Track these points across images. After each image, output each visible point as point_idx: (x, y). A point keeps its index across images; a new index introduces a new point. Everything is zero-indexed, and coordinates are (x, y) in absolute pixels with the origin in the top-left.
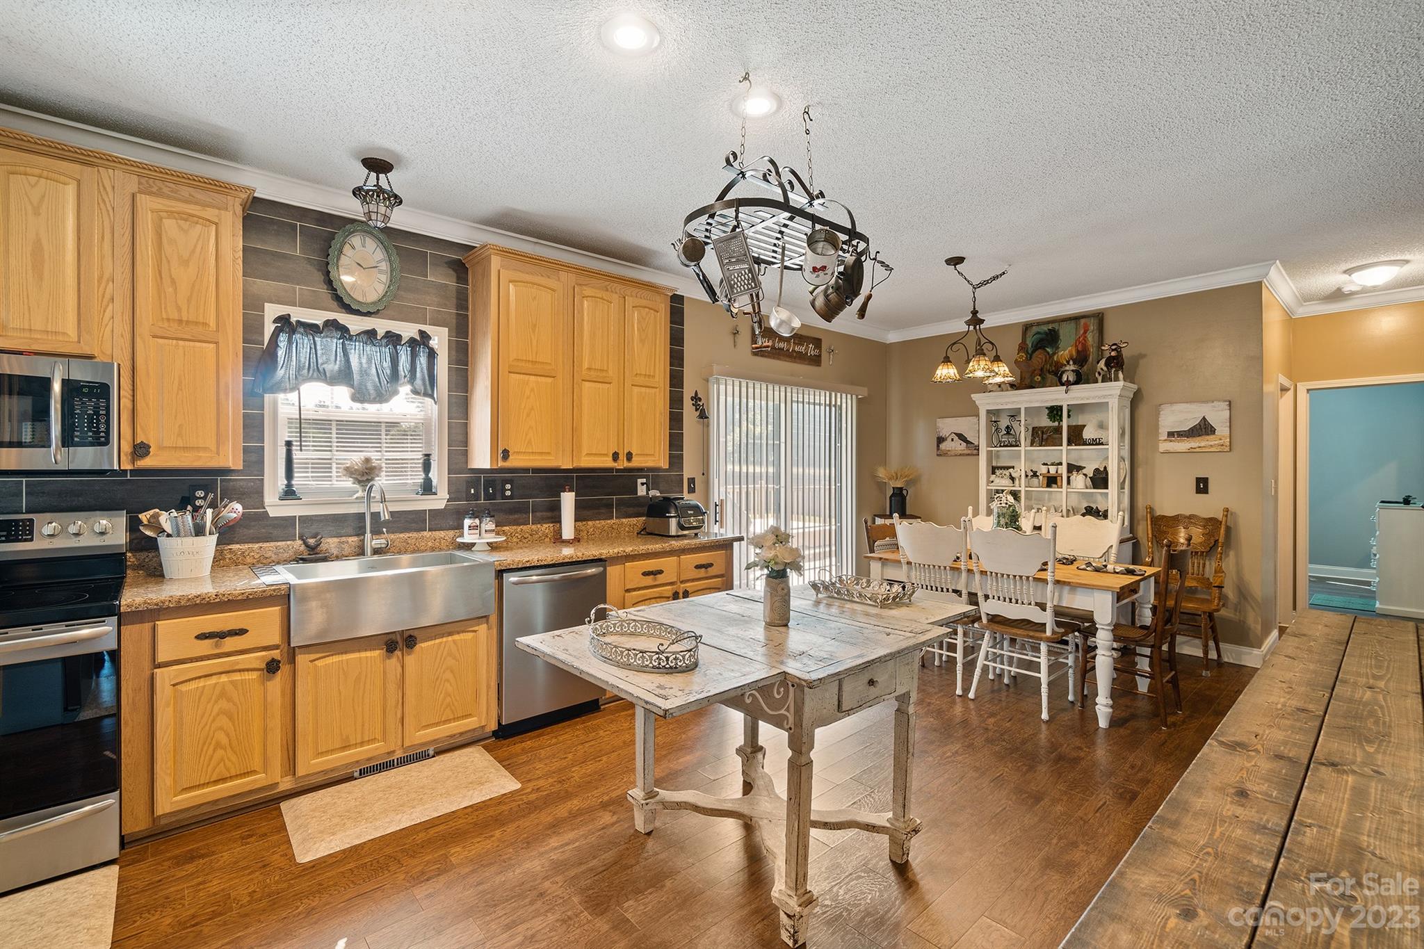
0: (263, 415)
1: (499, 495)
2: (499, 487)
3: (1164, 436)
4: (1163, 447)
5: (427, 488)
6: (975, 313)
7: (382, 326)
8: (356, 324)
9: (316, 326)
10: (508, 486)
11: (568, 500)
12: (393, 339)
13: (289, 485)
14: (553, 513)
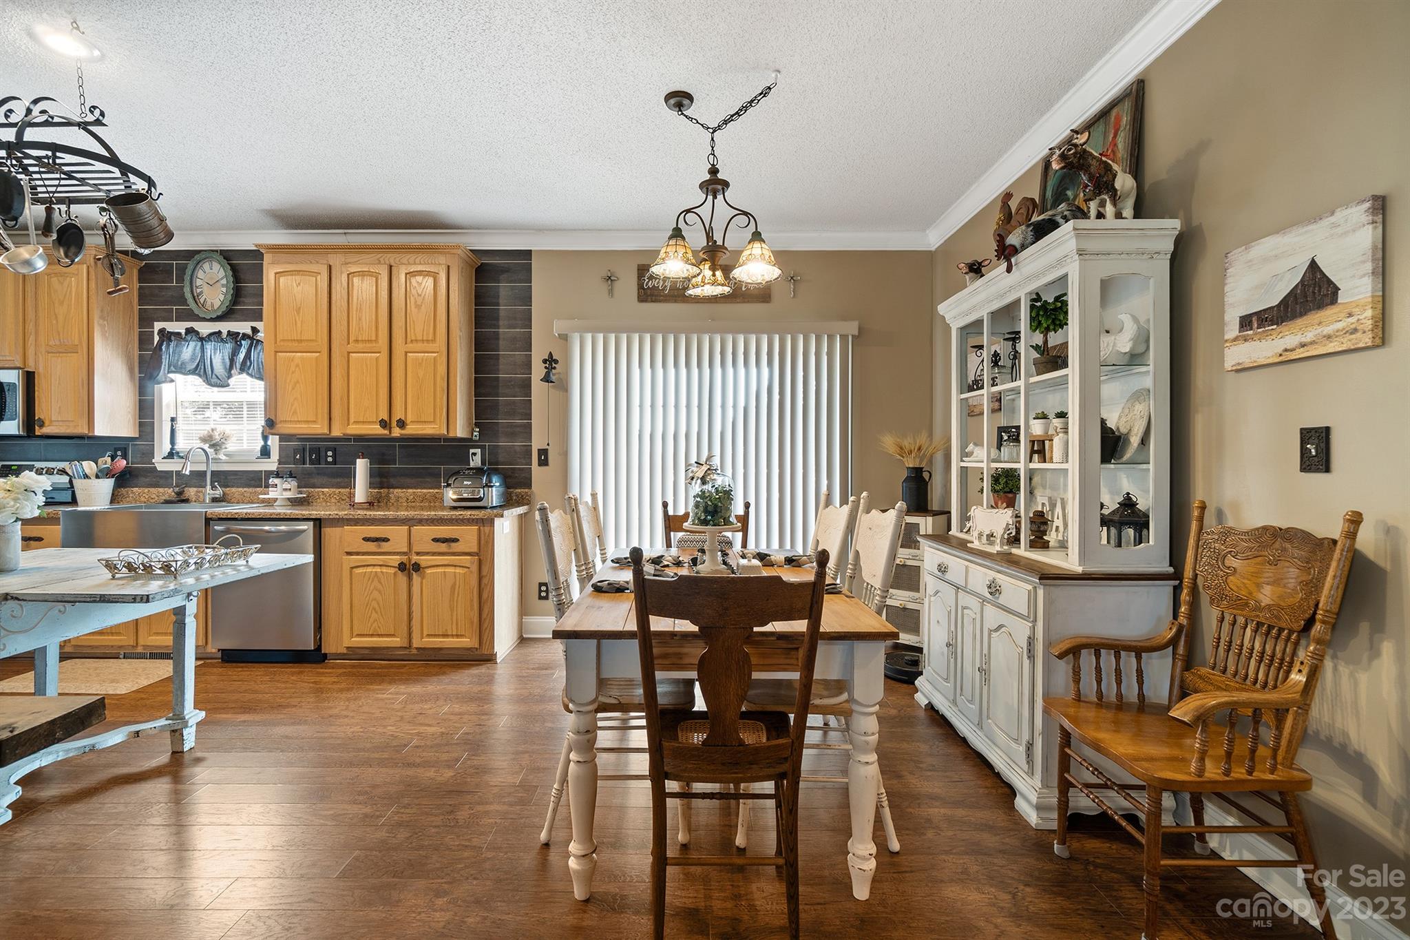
0: (153, 400)
1: (322, 461)
2: (323, 454)
3: (1232, 330)
4: (1237, 354)
5: (265, 452)
6: (714, 171)
7: (225, 327)
8: (205, 328)
9: (179, 334)
10: (330, 453)
11: (361, 466)
12: (233, 335)
13: (172, 449)
14: (347, 478)
